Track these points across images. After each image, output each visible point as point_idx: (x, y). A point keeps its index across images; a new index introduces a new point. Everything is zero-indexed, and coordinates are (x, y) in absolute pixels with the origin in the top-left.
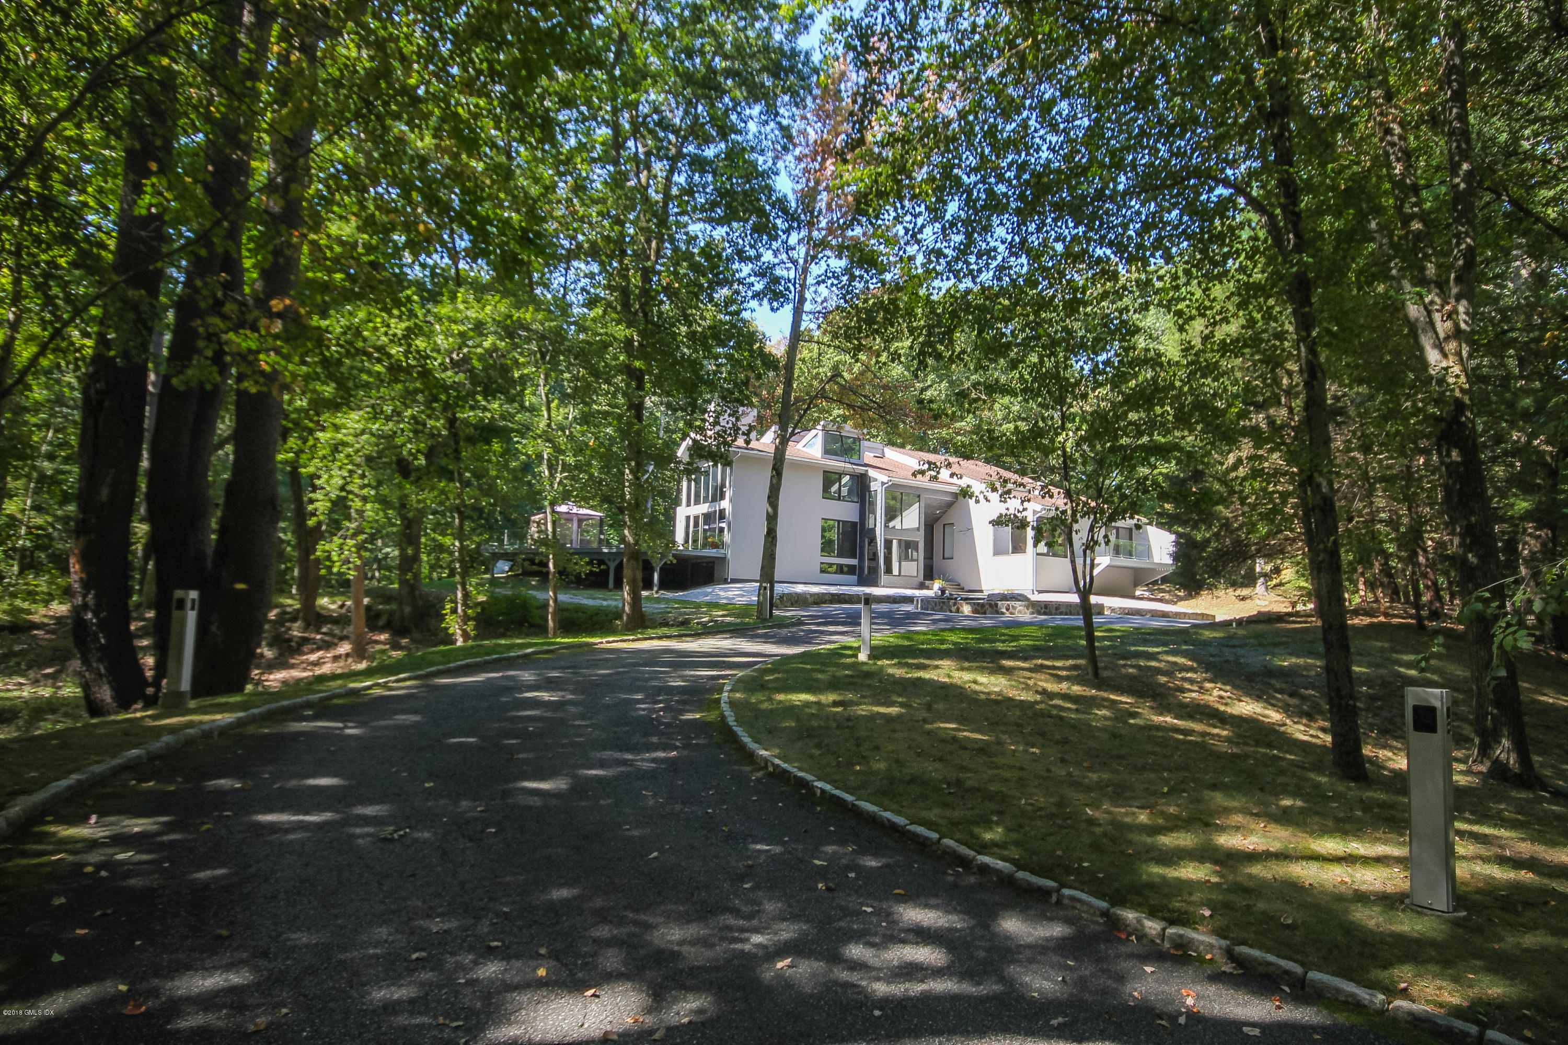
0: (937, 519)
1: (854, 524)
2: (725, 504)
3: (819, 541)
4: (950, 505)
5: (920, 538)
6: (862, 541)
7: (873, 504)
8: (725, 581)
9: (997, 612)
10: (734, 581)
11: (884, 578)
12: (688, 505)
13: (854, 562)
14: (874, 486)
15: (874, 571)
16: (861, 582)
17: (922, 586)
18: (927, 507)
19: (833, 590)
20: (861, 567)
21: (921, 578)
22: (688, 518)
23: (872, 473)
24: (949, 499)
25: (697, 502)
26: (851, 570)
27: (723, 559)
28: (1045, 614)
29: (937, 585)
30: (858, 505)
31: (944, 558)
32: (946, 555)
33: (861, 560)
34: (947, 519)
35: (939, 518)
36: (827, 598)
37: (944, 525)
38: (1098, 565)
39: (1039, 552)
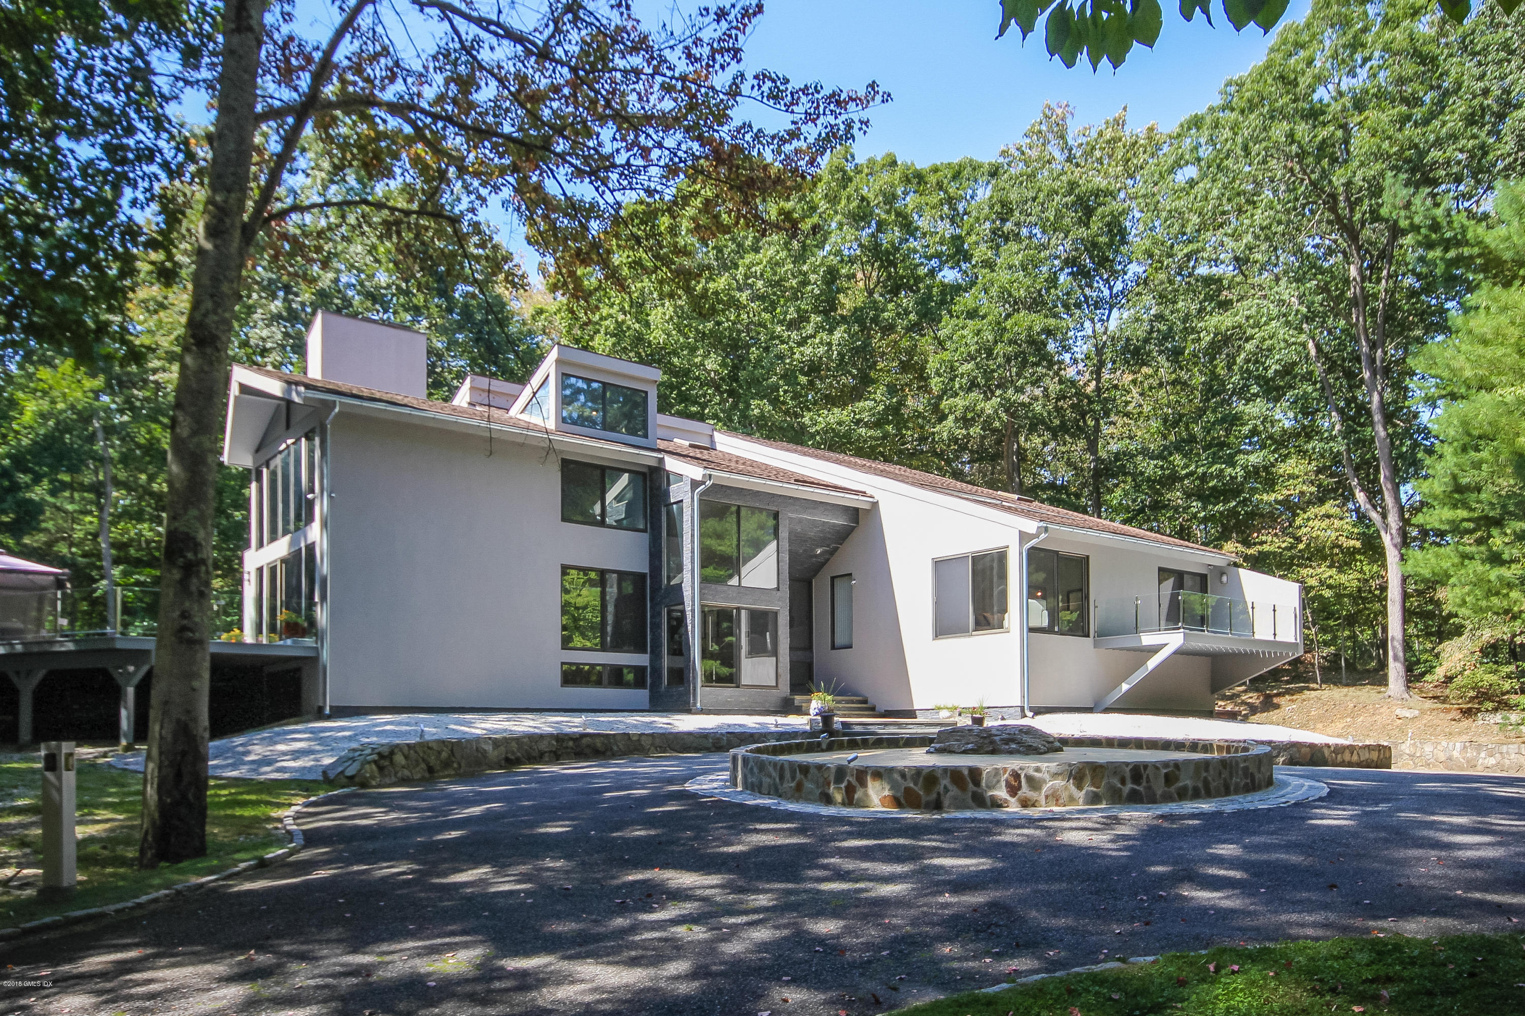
0: (819, 567)
1: (639, 578)
2: (315, 533)
3: (555, 620)
4: (843, 536)
5: (782, 608)
6: (656, 615)
7: (674, 532)
8: (320, 715)
10: (340, 712)
11: (702, 693)
12: (261, 545)
13: (642, 660)
14: (678, 492)
15: (680, 676)
16: (658, 704)
17: (787, 707)
18: (796, 539)
19: (574, 724)
20: (656, 671)
21: (785, 688)
22: (260, 570)
23: (672, 464)
24: (839, 521)
25: (273, 538)
26: (640, 677)
27: (313, 660)
29: (816, 704)
30: (645, 537)
31: (833, 647)
32: (839, 641)
33: (656, 655)
34: (838, 566)
35: (823, 564)
36: (543, 746)
37: (833, 578)
38: (1154, 650)
39: (1031, 625)
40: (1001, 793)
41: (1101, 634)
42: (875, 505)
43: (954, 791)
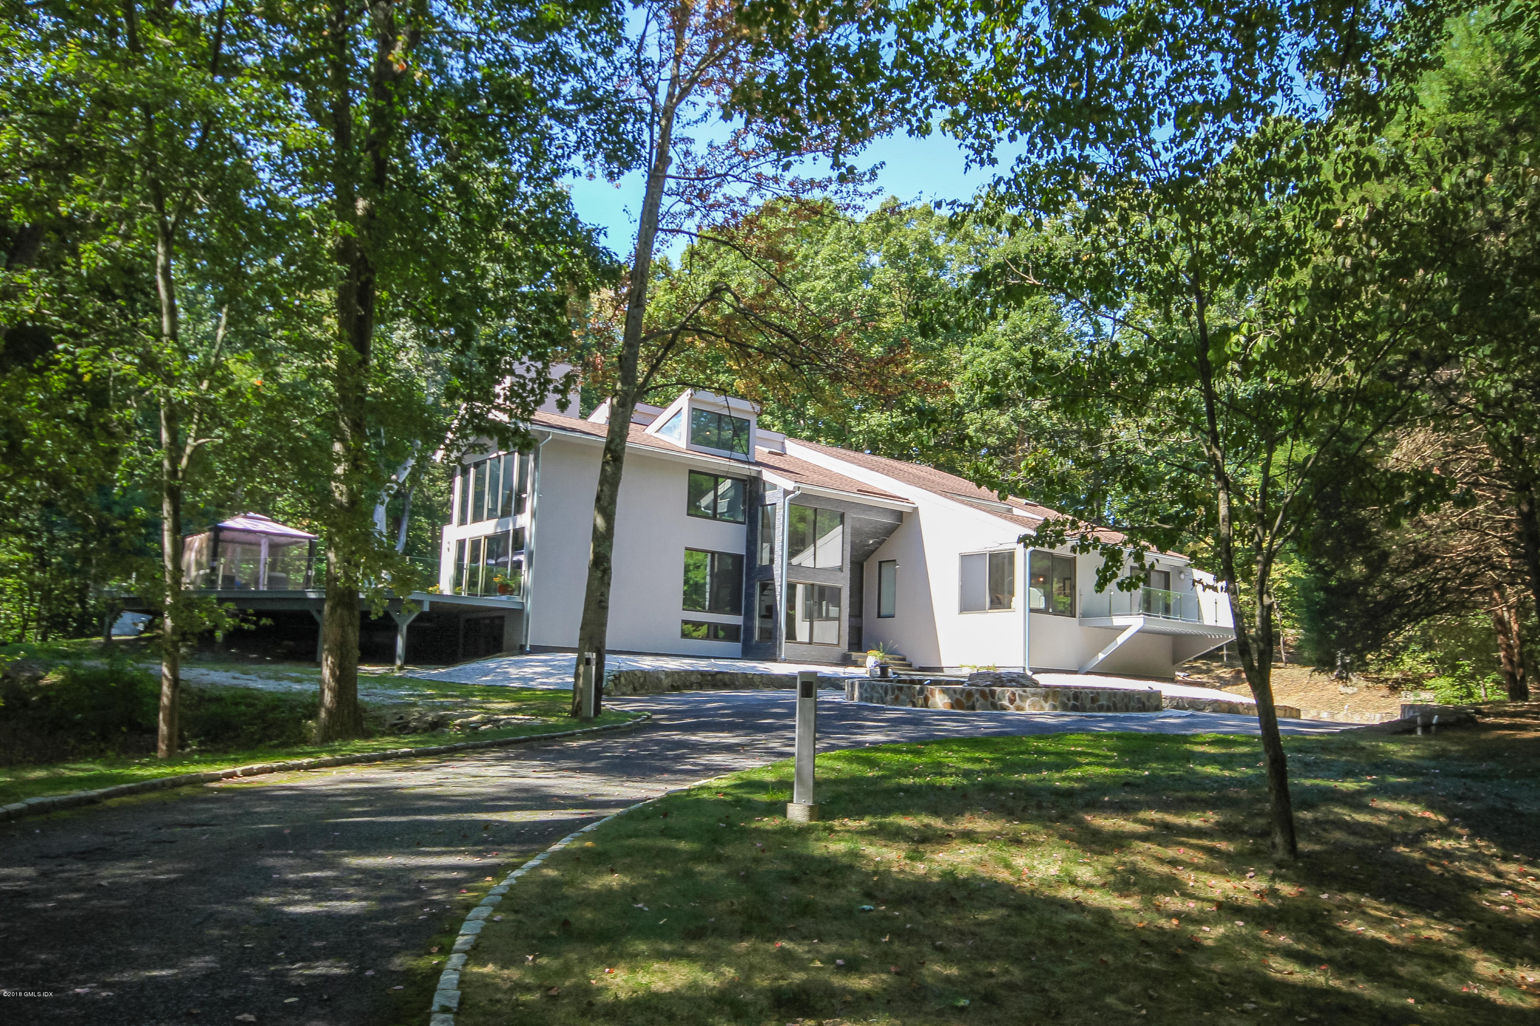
0: (869, 554)
1: (737, 558)
2: (525, 520)
3: (680, 588)
4: (890, 531)
5: (844, 583)
6: (750, 586)
7: (769, 526)
8: (522, 650)
9: (994, 706)
10: (536, 650)
11: (785, 647)
12: (463, 521)
13: (737, 620)
14: (770, 497)
15: (770, 635)
16: (749, 653)
17: (846, 661)
18: (856, 532)
19: (703, 665)
20: (749, 629)
21: (845, 647)
22: (461, 544)
23: (768, 476)
24: (888, 520)
25: (477, 518)
26: (731, 633)
27: (519, 613)
28: (1075, 708)
29: (872, 659)
30: (744, 527)
31: (879, 616)
32: (883, 613)
33: (749, 617)
34: (885, 553)
35: (873, 551)
36: (693, 678)
37: (880, 563)
38: (1123, 629)
39: (1033, 606)
40: (1006, 703)
41: (1085, 615)
42: (916, 509)
43: (981, 701)
